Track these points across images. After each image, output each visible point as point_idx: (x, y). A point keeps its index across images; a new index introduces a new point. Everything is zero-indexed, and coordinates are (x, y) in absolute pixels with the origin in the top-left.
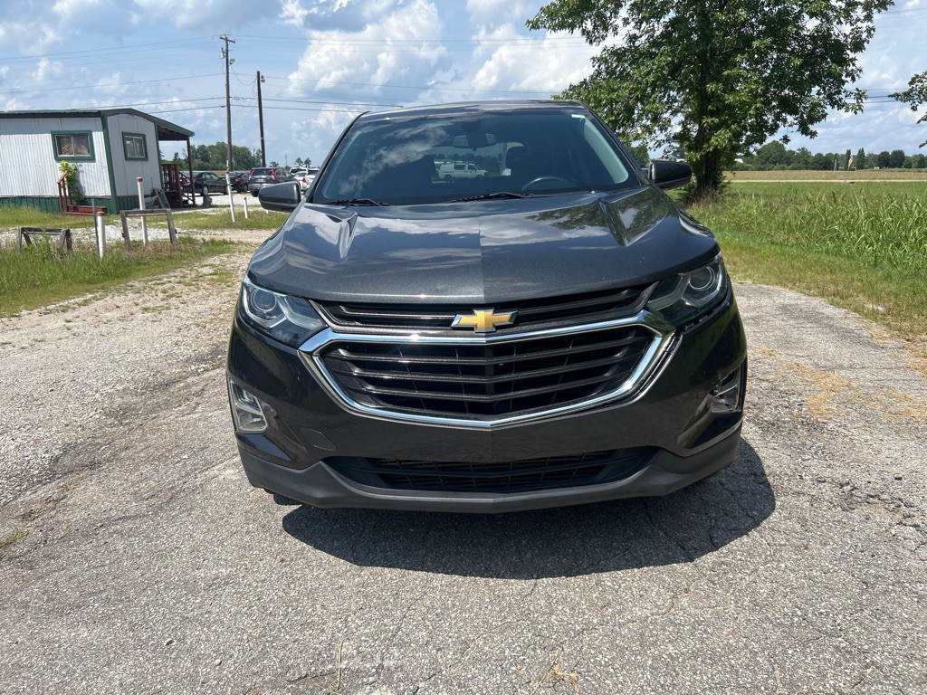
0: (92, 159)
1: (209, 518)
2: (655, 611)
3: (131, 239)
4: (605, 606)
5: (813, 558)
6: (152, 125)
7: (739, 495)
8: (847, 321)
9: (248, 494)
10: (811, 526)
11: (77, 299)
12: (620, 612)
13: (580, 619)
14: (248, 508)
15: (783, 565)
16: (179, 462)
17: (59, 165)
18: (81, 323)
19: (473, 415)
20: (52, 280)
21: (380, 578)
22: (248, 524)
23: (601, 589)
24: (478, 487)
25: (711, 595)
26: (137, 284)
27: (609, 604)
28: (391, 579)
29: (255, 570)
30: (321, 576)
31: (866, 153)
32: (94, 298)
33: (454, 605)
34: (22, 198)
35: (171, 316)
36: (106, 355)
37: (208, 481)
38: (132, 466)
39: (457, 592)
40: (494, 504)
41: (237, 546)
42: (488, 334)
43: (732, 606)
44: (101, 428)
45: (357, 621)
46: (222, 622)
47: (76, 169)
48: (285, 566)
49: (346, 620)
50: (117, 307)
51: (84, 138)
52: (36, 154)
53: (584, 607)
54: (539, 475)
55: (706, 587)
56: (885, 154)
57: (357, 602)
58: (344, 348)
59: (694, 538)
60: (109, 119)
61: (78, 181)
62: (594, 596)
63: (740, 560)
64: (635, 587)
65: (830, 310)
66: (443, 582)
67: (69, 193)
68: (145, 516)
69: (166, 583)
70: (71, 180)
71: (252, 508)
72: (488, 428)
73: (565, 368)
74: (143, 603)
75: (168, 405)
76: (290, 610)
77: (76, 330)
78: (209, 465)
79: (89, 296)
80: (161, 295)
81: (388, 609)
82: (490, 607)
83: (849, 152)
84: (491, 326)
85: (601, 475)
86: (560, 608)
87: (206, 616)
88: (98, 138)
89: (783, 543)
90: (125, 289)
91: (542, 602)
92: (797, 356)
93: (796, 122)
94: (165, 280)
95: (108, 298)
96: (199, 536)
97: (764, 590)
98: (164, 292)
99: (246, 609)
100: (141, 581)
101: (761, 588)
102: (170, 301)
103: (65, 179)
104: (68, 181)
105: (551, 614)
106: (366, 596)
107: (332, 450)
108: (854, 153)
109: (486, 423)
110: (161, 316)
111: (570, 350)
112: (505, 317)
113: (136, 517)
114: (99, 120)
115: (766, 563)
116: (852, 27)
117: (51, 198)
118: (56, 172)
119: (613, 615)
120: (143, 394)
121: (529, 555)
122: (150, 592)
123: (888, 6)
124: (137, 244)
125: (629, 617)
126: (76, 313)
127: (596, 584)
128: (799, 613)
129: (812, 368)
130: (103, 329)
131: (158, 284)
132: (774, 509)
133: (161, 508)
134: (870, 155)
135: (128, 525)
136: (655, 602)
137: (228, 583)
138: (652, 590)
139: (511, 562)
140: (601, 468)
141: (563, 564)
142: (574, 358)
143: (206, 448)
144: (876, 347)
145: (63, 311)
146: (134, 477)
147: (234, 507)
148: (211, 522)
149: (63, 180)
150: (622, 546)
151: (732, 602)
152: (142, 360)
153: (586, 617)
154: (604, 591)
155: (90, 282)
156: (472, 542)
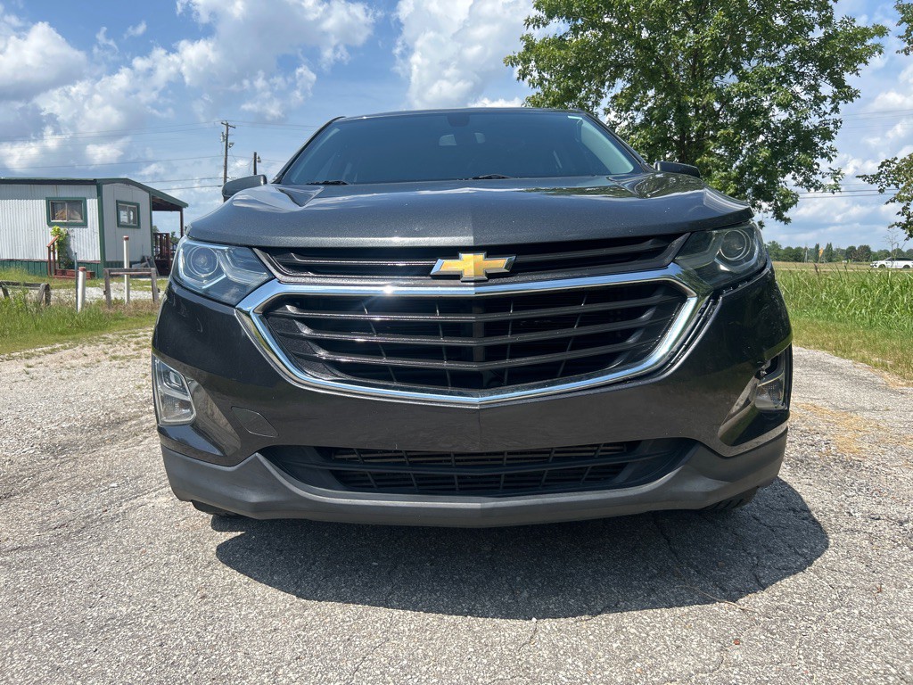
0: (85, 225)
1: (122, 548)
2: (700, 666)
3: (113, 298)
4: (630, 660)
5: (891, 603)
6: (147, 195)
7: (780, 531)
8: (857, 370)
9: (178, 522)
10: (878, 566)
11: (44, 348)
12: (652, 667)
13: (598, 677)
14: (174, 537)
15: (856, 612)
16: (105, 491)
17: (51, 229)
18: (42, 369)
19: (456, 390)
20: (23, 331)
21: (329, 619)
22: (170, 555)
23: (622, 637)
24: (461, 489)
25: (772, 647)
26: (111, 337)
27: (636, 657)
28: (343, 621)
29: (164, 608)
30: (251, 616)
31: (834, 248)
32: (62, 348)
33: (425, 656)
34: (11, 261)
35: (139, 363)
36: (60, 397)
37: (133, 509)
38: (49, 496)
39: (431, 639)
40: (482, 510)
41: (149, 579)
42: (478, 282)
43: (802, 662)
44: (32, 462)
45: (291, 675)
46: (104, 674)
47: (67, 234)
48: (206, 604)
49: (275, 673)
50: (85, 355)
51: (79, 205)
52: (29, 219)
53: (602, 660)
54: (541, 474)
55: (763, 637)
56: (852, 249)
57: (293, 650)
58: (292, 304)
59: (734, 577)
60: (105, 187)
61: (68, 245)
62: (615, 645)
63: (800, 604)
64: (669, 636)
65: (836, 360)
66: (412, 626)
67: (59, 257)
68: (45, 546)
69: (45, 623)
70: (62, 245)
71: (179, 537)
72: (476, 405)
73: (576, 331)
74: (7, 647)
75: (113, 440)
76: (200, 659)
77: (35, 374)
78: (139, 493)
79: (58, 345)
80: (133, 346)
81: (334, 660)
82: (474, 659)
83: (817, 246)
84: (482, 273)
85: (621, 478)
86: (570, 661)
87: (85, 666)
88: (92, 205)
89: (849, 584)
90: (97, 341)
91: (545, 653)
92: (812, 399)
93: (770, 208)
94: (141, 333)
95: (77, 348)
96: (104, 569)
97: (840, 641)
98: (137, 343)
99: (140, 657)
100: (14, 621)
101: (836, 640)
102: (142, 351)
103: (56, 244)
104: (58, 245)
105: (558, 668)
106: (307, 642)
107: (271, 436)
108: (823, 248)
109: (474, 400)
110: (129, 364)
111: (583, 307)
112: (500, 264)
113: (33, 548)
114: (94, 188)
115: (833, 609)
116: (821, 119)
117: (41, 262)
118: (48, 236)
119: (643, 672)
120: (90, 431)
121: (525, 594)
122: (20, 635)
123: (854, 98)
124: (118, 303)
125: (666, 675)
126: (41, 360)
127: (616, 631)
128: (894, 671)
129: (832, 410)
130: (65, 374)
131: (133, 337)
132: (827, 547)
133: (67, 538)
134: (837, 250)
135: (21, 556)
136: (698, 655)
137: (125, 624)
138: (692, 640)
139: (503, 603)
140: (622, 467)
141: (570, 605)
142: (588, 319)
143: (141, 476)
144: (895, 392)
145: (27, 358)
146: (47, 507)
147: (158, 535)
148: (125, 553)
149: (53, 244)
150: (645, 585)
151: (801, 657)
152: (98, 401)
153: (606, 673)
154: (627, 640)
155: (61, 333)
156: (452, 578)
